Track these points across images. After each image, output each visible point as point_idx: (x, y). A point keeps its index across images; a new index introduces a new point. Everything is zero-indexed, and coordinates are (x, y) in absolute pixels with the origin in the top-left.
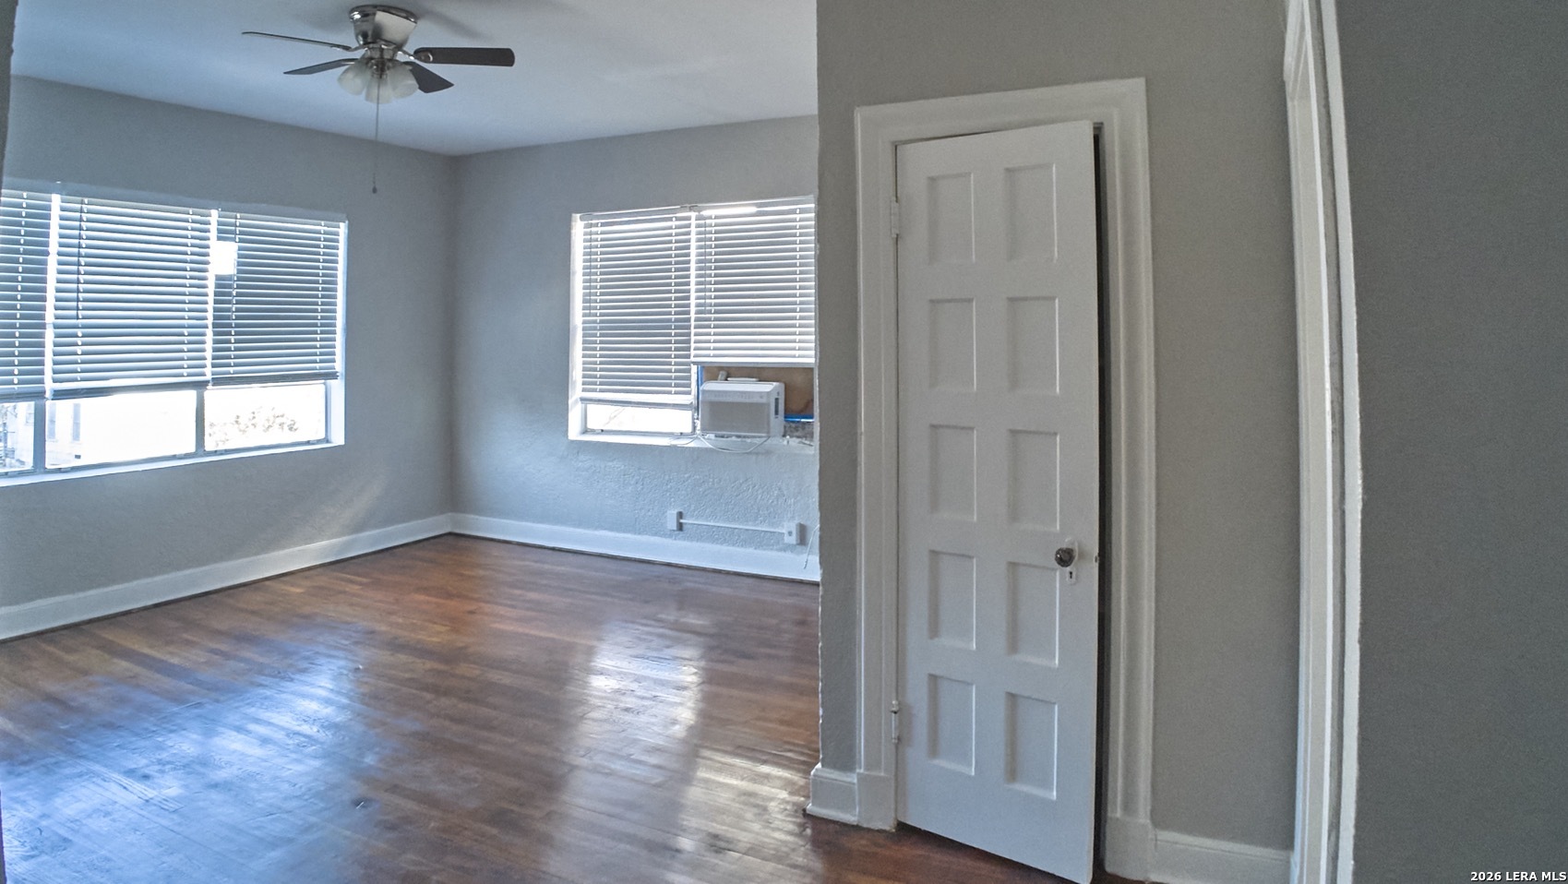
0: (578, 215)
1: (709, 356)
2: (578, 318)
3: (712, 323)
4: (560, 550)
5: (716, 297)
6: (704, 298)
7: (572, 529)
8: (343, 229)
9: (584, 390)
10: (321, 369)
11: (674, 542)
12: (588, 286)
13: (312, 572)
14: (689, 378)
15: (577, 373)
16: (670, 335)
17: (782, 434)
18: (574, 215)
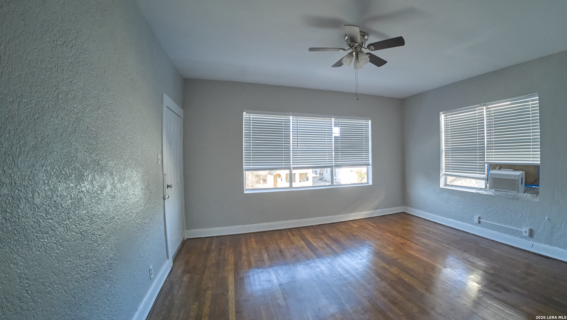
0: (442, 112)
1: (492, 160)
2: (443, 147)
3: (494, 148)
4: (436, 223)
5: (495, 138)
6: (490, 138)
7: (440, 217)
8: (370, 122)
9: (445, 171)
10: (365, 163)
11: (477, 227)
12: (446, 136)
13: (361, 220)
14: (484, 168)
15: (443, 165)
16: (477, 152)
17: (524, 191)
18: (440, 112)
